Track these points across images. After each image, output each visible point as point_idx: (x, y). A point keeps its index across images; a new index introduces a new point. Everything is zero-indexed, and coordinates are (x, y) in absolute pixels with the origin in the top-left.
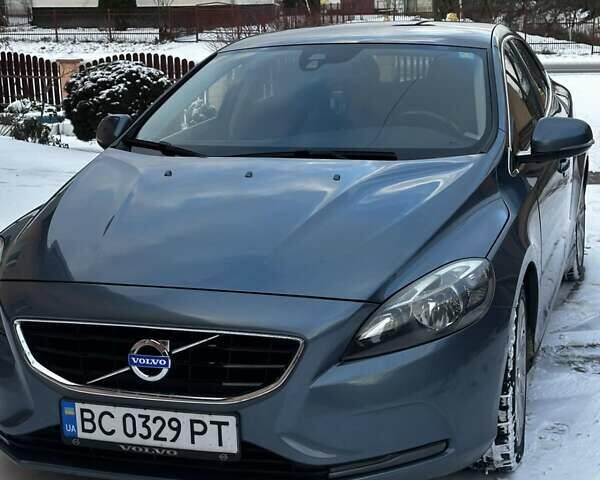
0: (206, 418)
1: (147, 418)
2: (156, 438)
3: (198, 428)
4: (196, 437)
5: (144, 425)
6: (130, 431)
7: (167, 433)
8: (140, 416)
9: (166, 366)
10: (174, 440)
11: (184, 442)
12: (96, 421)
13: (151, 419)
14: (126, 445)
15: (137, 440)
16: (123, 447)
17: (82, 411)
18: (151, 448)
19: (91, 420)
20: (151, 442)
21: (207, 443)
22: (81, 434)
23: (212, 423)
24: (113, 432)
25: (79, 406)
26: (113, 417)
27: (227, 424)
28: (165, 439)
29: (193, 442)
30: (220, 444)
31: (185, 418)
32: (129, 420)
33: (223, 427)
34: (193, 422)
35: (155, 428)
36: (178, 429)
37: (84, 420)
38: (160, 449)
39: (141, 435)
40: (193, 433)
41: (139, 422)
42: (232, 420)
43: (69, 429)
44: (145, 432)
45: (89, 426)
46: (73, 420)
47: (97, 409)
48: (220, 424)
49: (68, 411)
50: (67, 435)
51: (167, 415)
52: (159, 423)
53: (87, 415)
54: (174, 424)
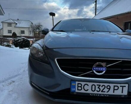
0: (119, 85)
1: (100, 86)
2: (102, 91)
3: (116, 88)
4: (115, 91)
5: (98, 88)
6: (93, 89)
7: (106, 90)
8: (97, 85)
9: (105, 70)
10: (108, 92)
11: (111, 92)
12: (82, 87)
13: (101, 86)
14: (92, 94)
15: (96, 92)
16: (91, 95)
17: (78, 84)
18: (100, 94)
19: (81, 87)
20: (100, 93)
21: (118, 92)
22: (77, 91)
23: (121, 86)
24: (88, 90)
25: (77, 82)
26: (88, 85)
27: (125, 86)
28: (105, 92)
29: (114, 92)
30: (122, 93)
31: (112, 85)
32: (93, 86)
33: (124, 87)
34: (114, 86)
35: (102, 88)
36: (109, 89)
37: (78, 87)
38: (103, 95)
39: (97, 91)
40: (114, 90)
41: (97, 87)
42: (127, 85)
43: (73, 90)
44: (98, 90)
45: (80, 88)
46: (74, 87)
47: (83, 83)
48: (123, 87)
49: (73, 84)
50: (72, 91)
51: (106, 85)
52: (104, 87)
53: (80, 85)
54: (108, 87)
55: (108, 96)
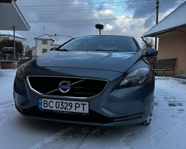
1: (63, 103)
2: (65, 109)
3: (77, 105)
4: (77, 108)
5: (62, 105)
6: (58, 107)
7: (69, 107)
8: (61, 102)
9: (69, 88)
10: (70, 109)
11: (73, 110)
12: (48, 104)
13: (64, 103)
14: (56, 111)
15: (59, 109)
16: (55, 111)
17: (44, 101)
18: (63, 111)
19: (47, 104)
20: (63, 110)
21: (80, 110)
22: (43, 108)
23: (81, 104)
24: (52, 107)
25: (43, 99)
26: (53, 102)
27: (86, 104)
28: (67, 109)
29: (76, 110)
30: (83, 110)
31: (74, 103)
32: (57, 103)
33: (84, 105)
34: (76, 104)
35: (65, 106)
36: (71, 106)
37: (44, 104)
38: (66, 112)
39: (61, 108)
40: (76, 107)
41: (60, 104)
43: (40, 106)
46: (41, 104)
47: (49, 100)
48: (84, 104)
49: (40, 101)
50: (39, 108)
51: (68, 102)
52: (66, 104)
53: (46, 102)
54: (71, 105)
55: (70, 113)
